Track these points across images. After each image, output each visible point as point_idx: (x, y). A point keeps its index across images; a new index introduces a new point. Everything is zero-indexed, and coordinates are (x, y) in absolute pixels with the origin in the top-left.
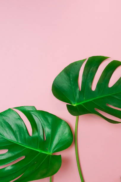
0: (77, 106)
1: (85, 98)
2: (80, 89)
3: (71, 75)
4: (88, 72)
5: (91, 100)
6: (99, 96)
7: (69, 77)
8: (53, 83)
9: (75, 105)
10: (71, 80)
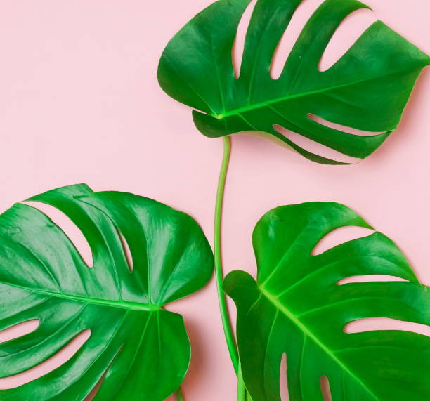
0: (226, 118)
1: (249, 99)
2: (235, 74)
3: (213, 36)
4: (263, 28)
5: (265, 104)
6: (290, 94)
7: (209, 39)
8: (162, 57)
9: (220, 117)
10: (214, 48)
